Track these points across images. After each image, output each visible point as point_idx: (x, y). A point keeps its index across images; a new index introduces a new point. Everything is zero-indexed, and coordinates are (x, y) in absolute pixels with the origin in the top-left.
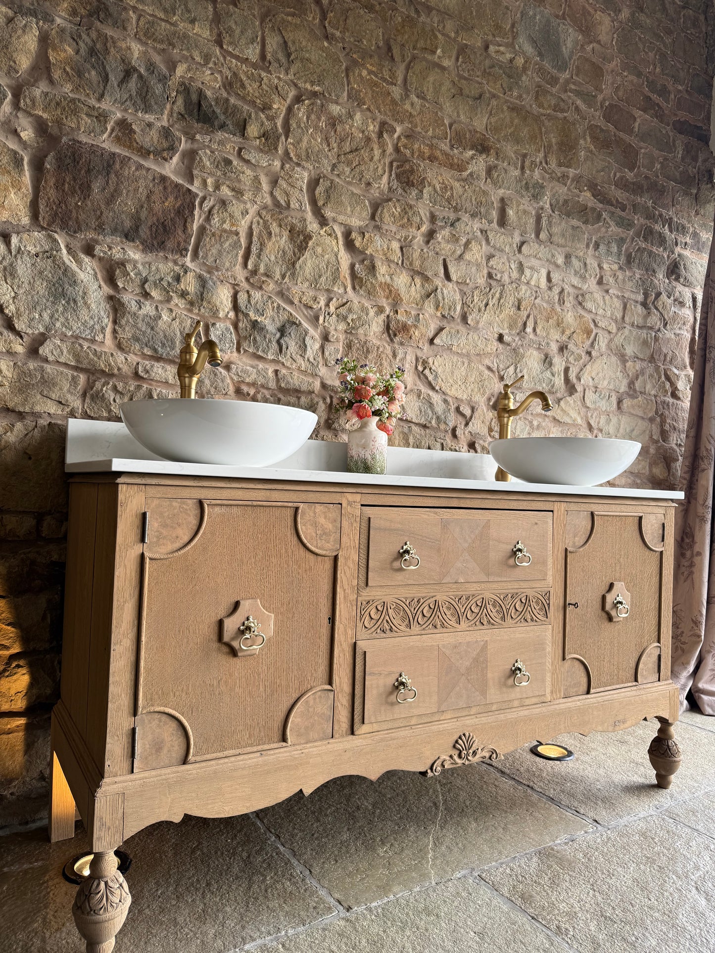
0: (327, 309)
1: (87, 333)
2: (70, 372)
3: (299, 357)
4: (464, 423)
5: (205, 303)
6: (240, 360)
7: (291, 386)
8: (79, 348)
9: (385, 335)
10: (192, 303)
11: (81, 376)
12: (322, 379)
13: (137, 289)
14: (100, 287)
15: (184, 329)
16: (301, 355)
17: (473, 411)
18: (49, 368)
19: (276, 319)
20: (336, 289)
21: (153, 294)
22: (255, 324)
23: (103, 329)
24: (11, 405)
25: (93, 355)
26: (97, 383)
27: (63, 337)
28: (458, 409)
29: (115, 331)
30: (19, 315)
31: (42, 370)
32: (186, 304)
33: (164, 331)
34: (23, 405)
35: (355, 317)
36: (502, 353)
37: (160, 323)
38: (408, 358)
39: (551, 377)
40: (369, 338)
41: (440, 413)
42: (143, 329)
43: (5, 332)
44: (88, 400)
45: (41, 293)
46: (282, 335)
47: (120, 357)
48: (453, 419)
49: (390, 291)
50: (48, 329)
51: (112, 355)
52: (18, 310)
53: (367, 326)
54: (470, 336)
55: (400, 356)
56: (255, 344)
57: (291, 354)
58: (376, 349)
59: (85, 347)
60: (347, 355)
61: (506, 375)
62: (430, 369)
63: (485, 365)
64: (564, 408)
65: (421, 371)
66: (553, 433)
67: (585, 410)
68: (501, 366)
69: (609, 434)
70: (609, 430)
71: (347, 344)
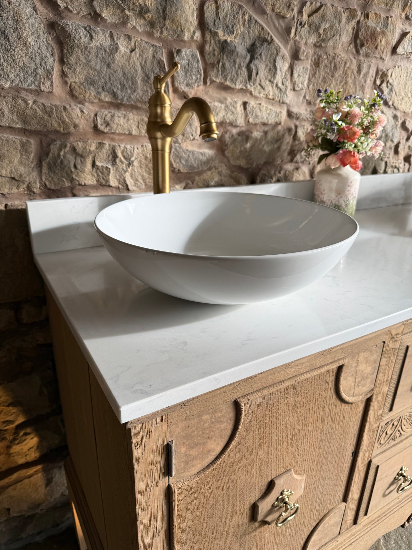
0: (300, 17)
1: (29, 82)
2: (17, 139)
3: (267, 82)
4: (406, 138)
5: (168, 22)
6: (207, 94)
7: (259, 121)
8: (23, 104)
9: (352, 46)
10: (152, 24)
11: (32, 141)
12: (288, 106)
13: (83, 9)
14: (35, 9)
15: (145, 62)
16: (270, 81)
19: (247, 36)
21: (105, 14)
22: (224, 46)
23: (49, 73)
25: (42, 111)
26: (52, 147)
28: (403, 124)
29: (63, 74)
32: (145, 26)
33: (122, 68)
35: (327, 26)
37: (117, 56)
38: (371, 71)
40: (337, 51)
42: (98, 68)
44: (45, 169)
46: (252, 58)
47: (74, 110)
48: (398, 135)
51: (65, 108)
53: (338, 37)
56: (223, 72)
57: (260, 81)
58: (343, 64)
59: (31, 102)
60: (314, 75)
62: (388, 82)
65: (379, 85)
71: (315, 61)
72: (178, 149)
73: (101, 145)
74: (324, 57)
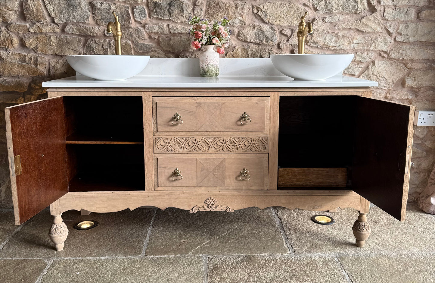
1: (82, 20)
2: (77, 37)
3: (180, 16)
4: (286, 39)
6: (151, 22)
7: (176, 32)
8: (79, 27)
11: (82, 38)
15: (122, 12)
16: (181, 15)
17: (292, 32)
18: (69, 36)
22: (156, 4)
23: (88, 17)
24: (57, 53)
25: (85, 29)
26: (88, 40)
27: (73, 23)
28: (281, 33)
29: (93, 17)
30: (56, 17)
31: (66, 37)
34: (61, 53)
37: (111, 10)
38: (246, 7)
39: (354, 4)
41: (268, 36)
42: (105, 15)
43: (52, 24)
44: (85, 48)
45: (63, 6)
46: (170, 7)
47: (96, 28)
48: (277, 38)
50: (67, 20)
51: (92, 28)
52: (55, 14)
55: (240, 6)
56: (156, 13)
57: (176, 15)
58: (224, 5)
59: (82, 26)
60: (208, 11)
61: (318, 7)
62: (262, 11)
63: (302, 3)
64: (365, 23)
65: (256, 13)
66: (356, 39)
67: (385, 22)
68: (316, 2)
69: (408, 36)
70: (407, 33)
71: (208, 5)
72: (136, 42)
73: (105, 40)
74: (213, 3)
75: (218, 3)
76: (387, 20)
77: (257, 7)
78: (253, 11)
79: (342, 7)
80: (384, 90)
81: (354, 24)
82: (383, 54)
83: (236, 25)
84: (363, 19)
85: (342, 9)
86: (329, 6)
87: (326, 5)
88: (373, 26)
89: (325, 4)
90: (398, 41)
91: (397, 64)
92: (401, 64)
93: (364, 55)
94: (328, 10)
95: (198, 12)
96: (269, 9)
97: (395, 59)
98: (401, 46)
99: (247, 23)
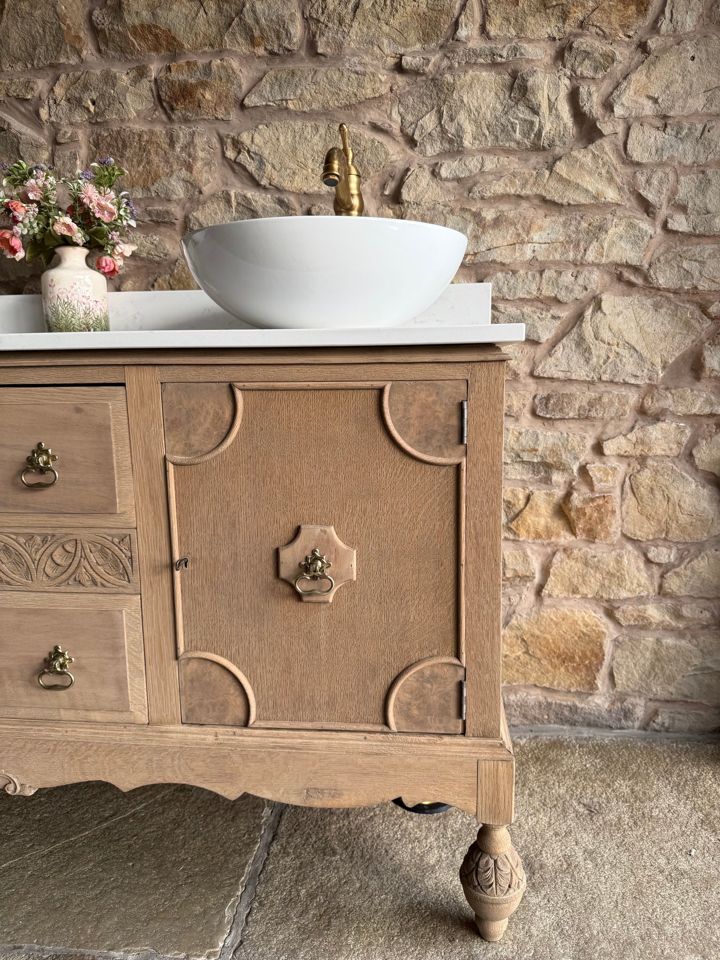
0: (51, 95)
9: (159, 114)
20: (62, 60)
35: (94, 95)
36: (409, 93)
38: (199, 141)
39: (529, 117)
40: (126, 124)
49: (156, 36)
53: (118, 106)
54: (320, 77)
55: (182, 139)
58: (137, 138)
61: (417, 133)
62: (249, 152)
63: (366, 123)
64: (565, 175)
65: (233, 158)
66: (541, 228)
67: (629, 170)
68: (409, 118)
69: (708, 212)
70: (706, 204)
71: (94, 142)
74: (106, 134)
75: (119, 132)
76: (638, 164)
77: (233, 139)
78: (223, 153)
79: (491, 129)
80: (633, 389)
81: (531, 181)
82: (628, 275)
83: (174, 197)
84: (558, 163)
85: (493, 137)
86: (451, 129)
87: (441, 126)
88: (593, 184)
89: (437, 122)
90: (675, 232)
91: (677, 306)
92: (688, 305)
93: (567, 278)
94: (451, 141)
95: (64, 162)
96: (269, 144)
97: (668, 290)
98: (685, 248)
99: (206, 189)
